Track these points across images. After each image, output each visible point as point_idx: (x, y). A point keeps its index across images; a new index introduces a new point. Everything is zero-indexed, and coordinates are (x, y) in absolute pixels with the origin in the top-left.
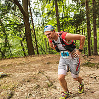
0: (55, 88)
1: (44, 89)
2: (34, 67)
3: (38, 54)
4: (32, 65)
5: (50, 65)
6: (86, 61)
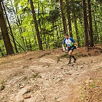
2: (18, 64)
4: (15, 62)
5: (32, 60)
6: (64, 53)
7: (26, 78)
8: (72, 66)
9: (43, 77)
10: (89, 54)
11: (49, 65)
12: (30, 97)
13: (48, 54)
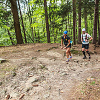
0: (47, 69)
1: (39, 70)
2: (27, 54)
4: (25, 52)
5: (41, 52)
6: (71, 49)
8: (77, 62)
9: (49, 69)
10: (95, 53)
11: (55, 58)
12: (37, 86)
13: (56, 48)
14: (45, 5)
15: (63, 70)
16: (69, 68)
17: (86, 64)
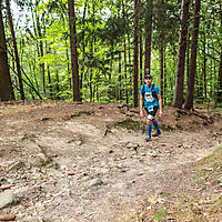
0: (57, 167)
2: (13, 128)
3: (23, 98)
4: (8, 122)
5: (50, 123)
6: (124, 117)
7: (21, 165)
8: (135, 149)
9: (62, 167)
10: (179, 127)
11: (83, 139)
13: (89, 114)
14: (72, 13)
15: (97, 169)
16: (113, 164)
17: (154, 153)
